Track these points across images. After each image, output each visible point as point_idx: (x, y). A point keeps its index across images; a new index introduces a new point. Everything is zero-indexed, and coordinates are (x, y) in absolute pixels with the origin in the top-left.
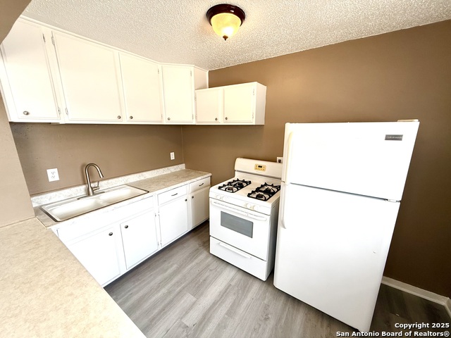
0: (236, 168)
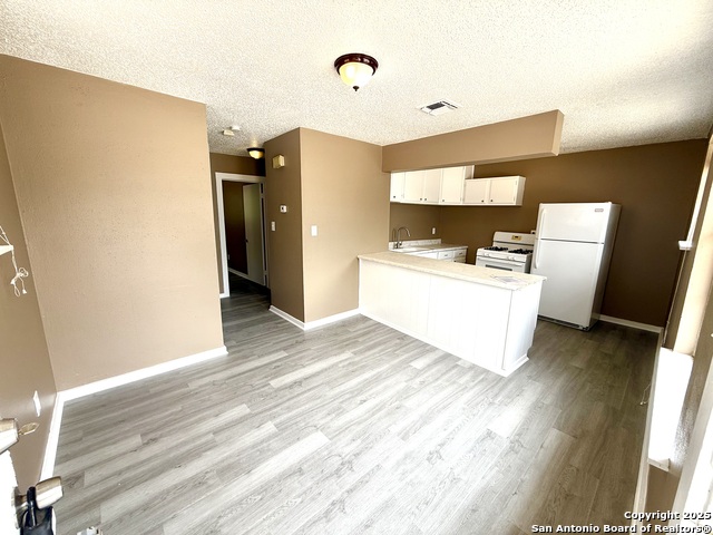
0: (495, 239)
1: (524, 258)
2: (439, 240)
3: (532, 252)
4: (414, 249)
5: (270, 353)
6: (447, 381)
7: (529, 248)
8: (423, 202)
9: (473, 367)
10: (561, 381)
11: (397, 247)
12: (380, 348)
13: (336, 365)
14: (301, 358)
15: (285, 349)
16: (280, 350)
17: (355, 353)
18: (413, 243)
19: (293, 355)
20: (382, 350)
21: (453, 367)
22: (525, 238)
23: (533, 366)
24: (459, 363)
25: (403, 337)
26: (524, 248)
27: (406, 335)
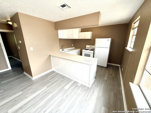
0: (86, 47)
1: (92, 52)
2: (74, 48)
3: (94, 50)
4: (67, 51)
5: (15, 94)
6: (74, 93)
7: (94, 49)
8: (68, 38)
9: (82, 85)
10: (103, 86)
11: (63, 50)
12: (56, 83)
13: (39, 94)
14: (27, 94)
15: (22, 90)
16: (20, 91)
17: (47, 87)
18: (67, 49)
19: (25, 93)
20: (56, 84)
21: (76, 87)
22: (93, 46)
23: (96, 81)
24: (78, 85)
25: (63, 77)
26: (93, 49)
27: (65, 76)
